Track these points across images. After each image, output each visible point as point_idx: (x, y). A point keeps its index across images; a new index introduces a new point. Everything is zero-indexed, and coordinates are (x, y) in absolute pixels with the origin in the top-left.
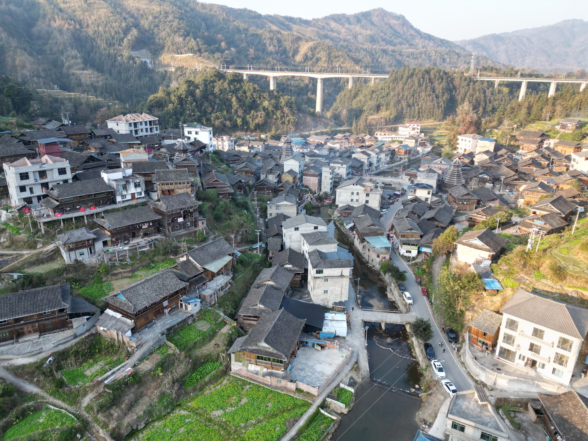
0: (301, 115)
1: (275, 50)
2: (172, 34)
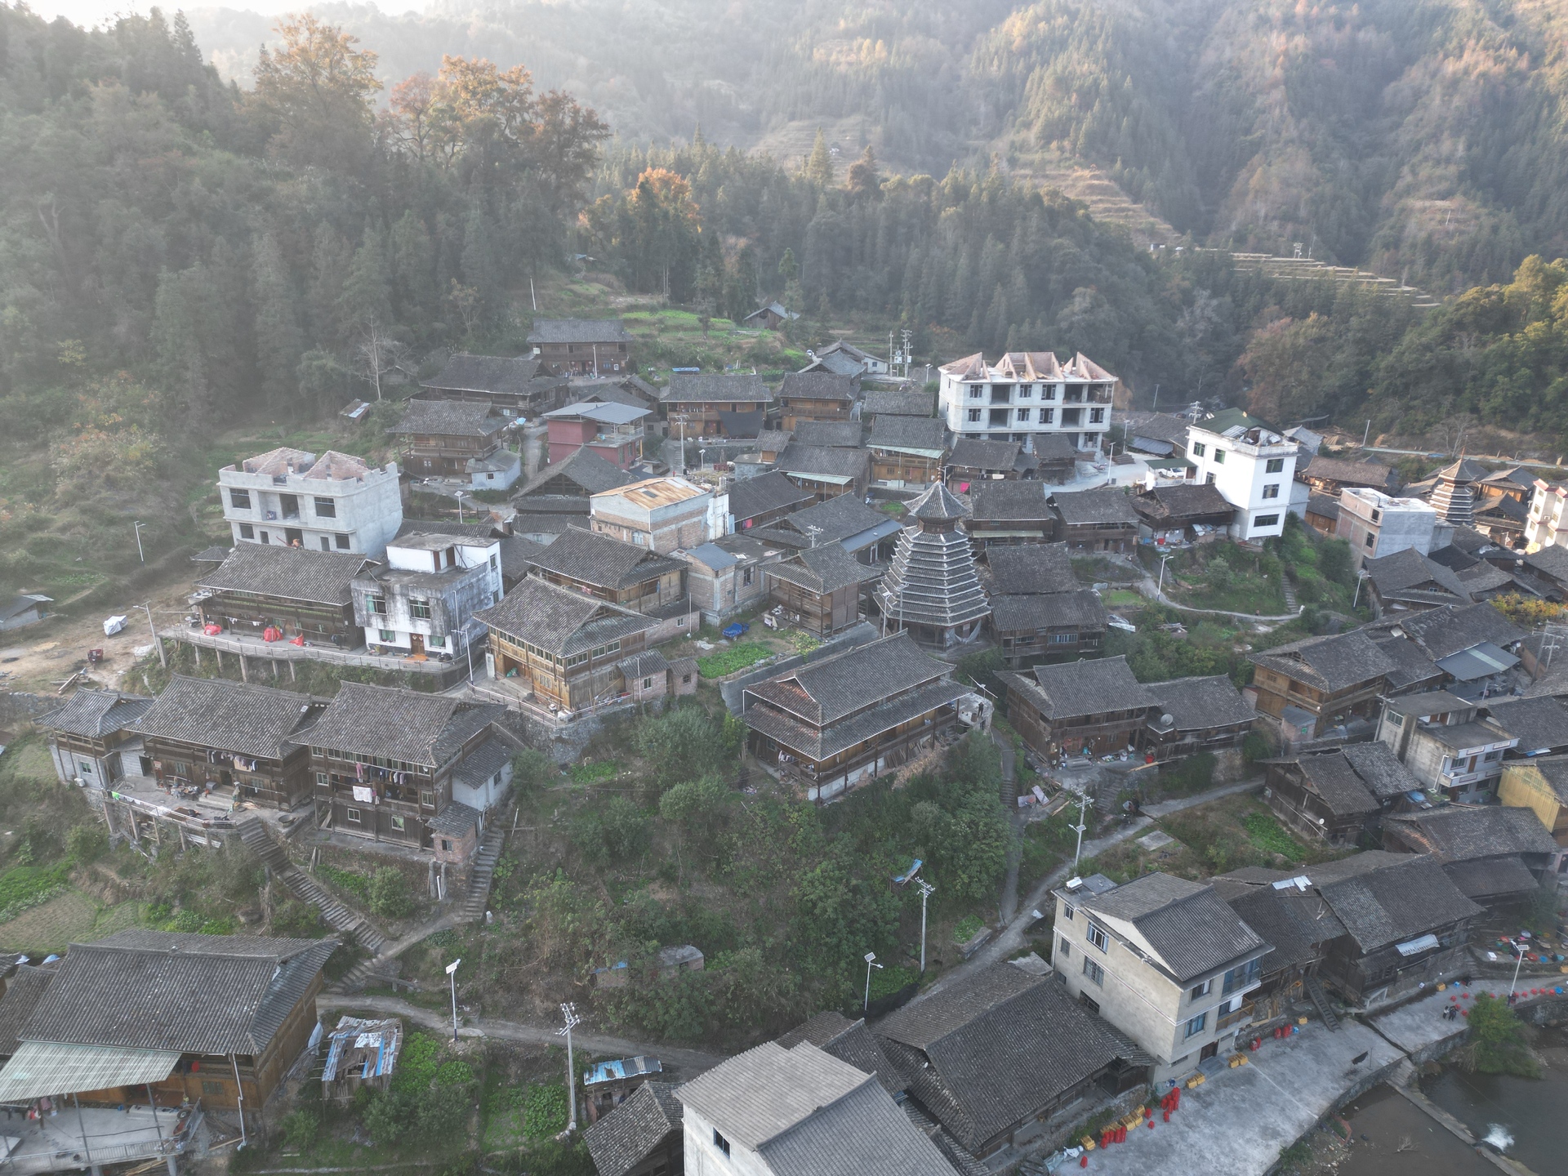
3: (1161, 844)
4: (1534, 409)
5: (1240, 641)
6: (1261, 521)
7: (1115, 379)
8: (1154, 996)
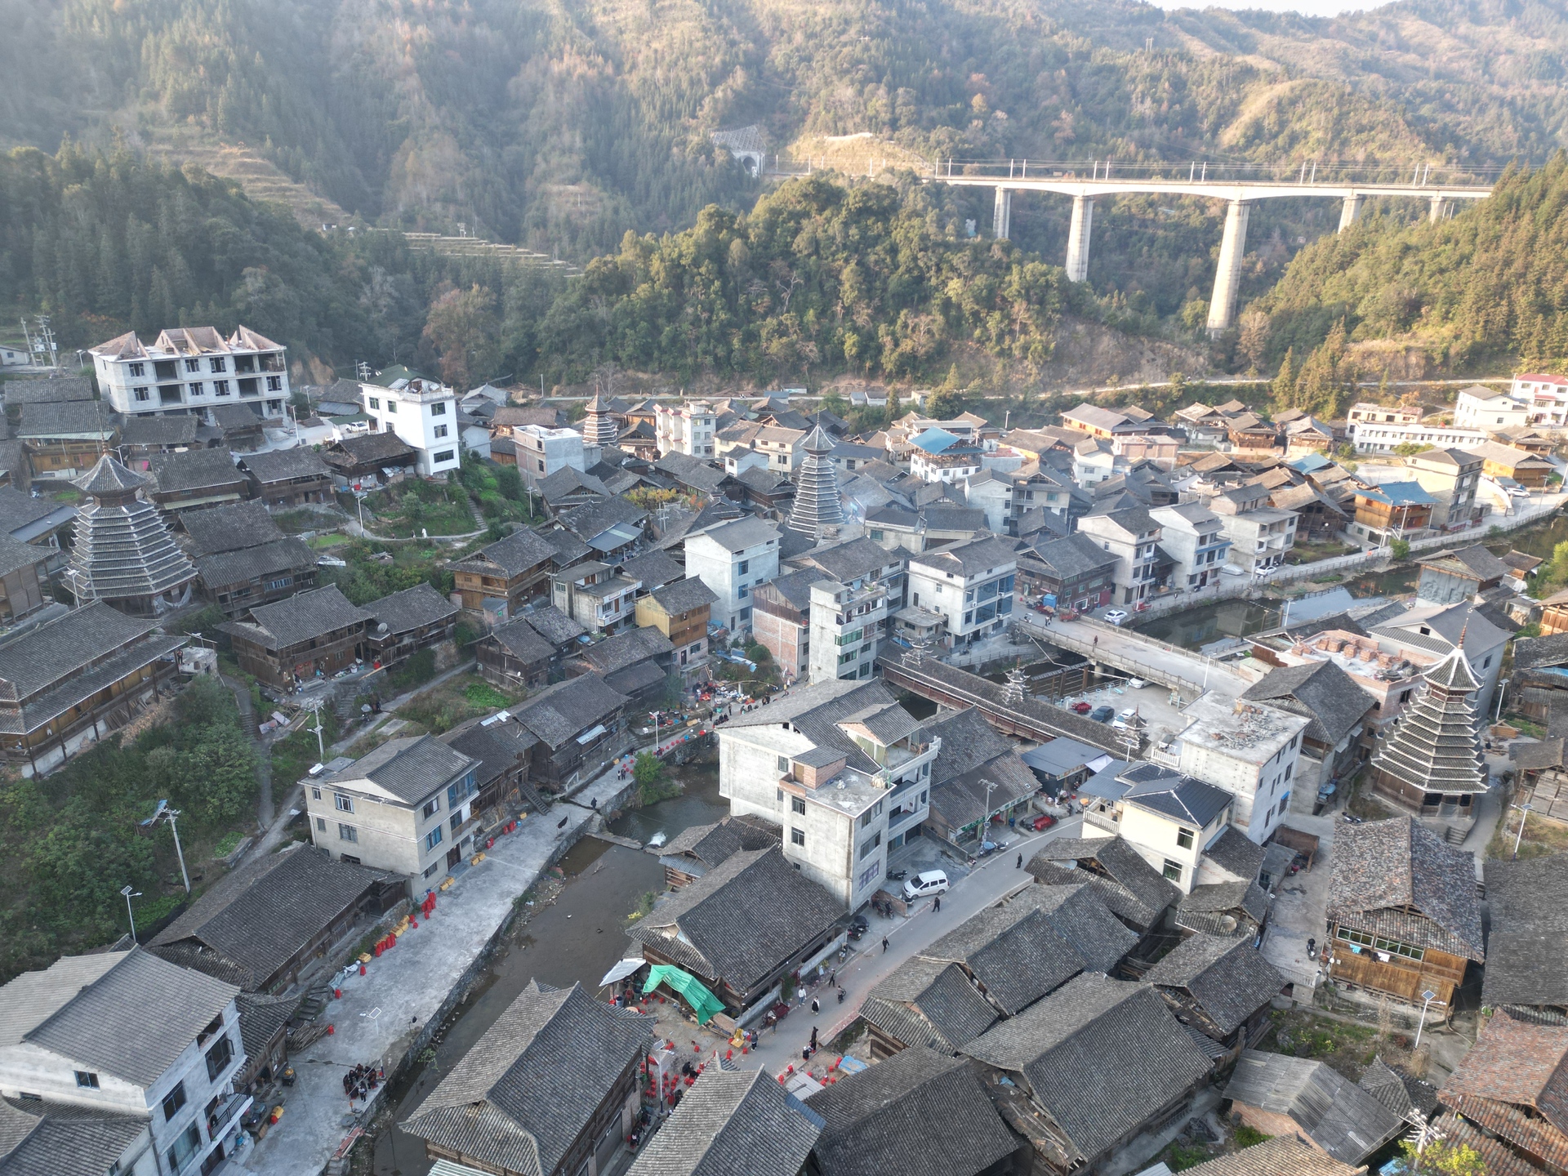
0: (1080, 328)
1: (1157, 114)
2: (835, 78)
3: (398, 727)
4: (656, 354)
5: (440, 557)
6: (440, 457)
7: (283, 348)
8: (397, 827)
